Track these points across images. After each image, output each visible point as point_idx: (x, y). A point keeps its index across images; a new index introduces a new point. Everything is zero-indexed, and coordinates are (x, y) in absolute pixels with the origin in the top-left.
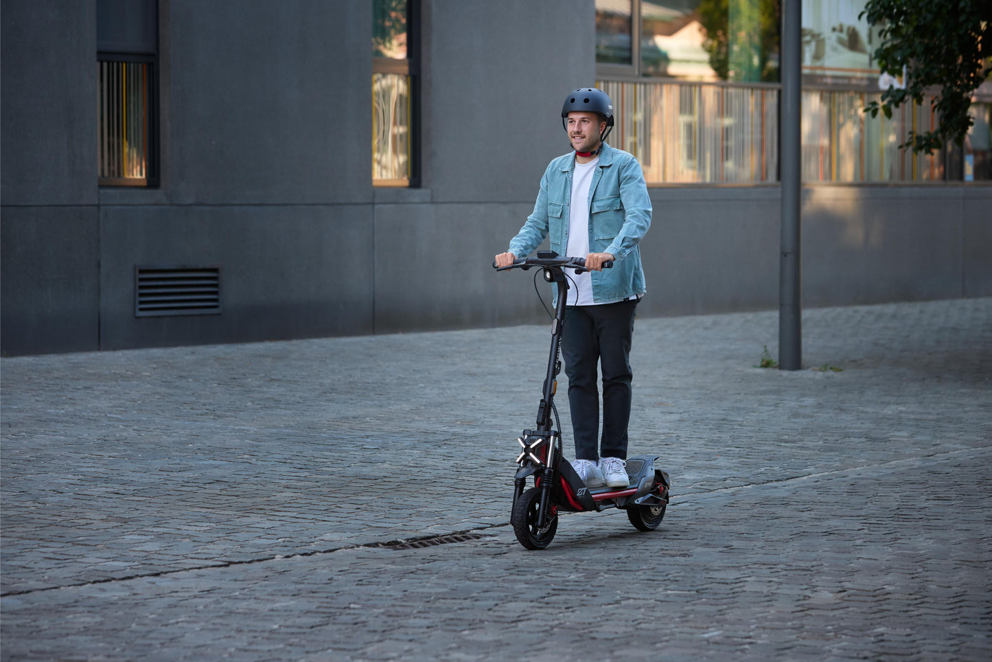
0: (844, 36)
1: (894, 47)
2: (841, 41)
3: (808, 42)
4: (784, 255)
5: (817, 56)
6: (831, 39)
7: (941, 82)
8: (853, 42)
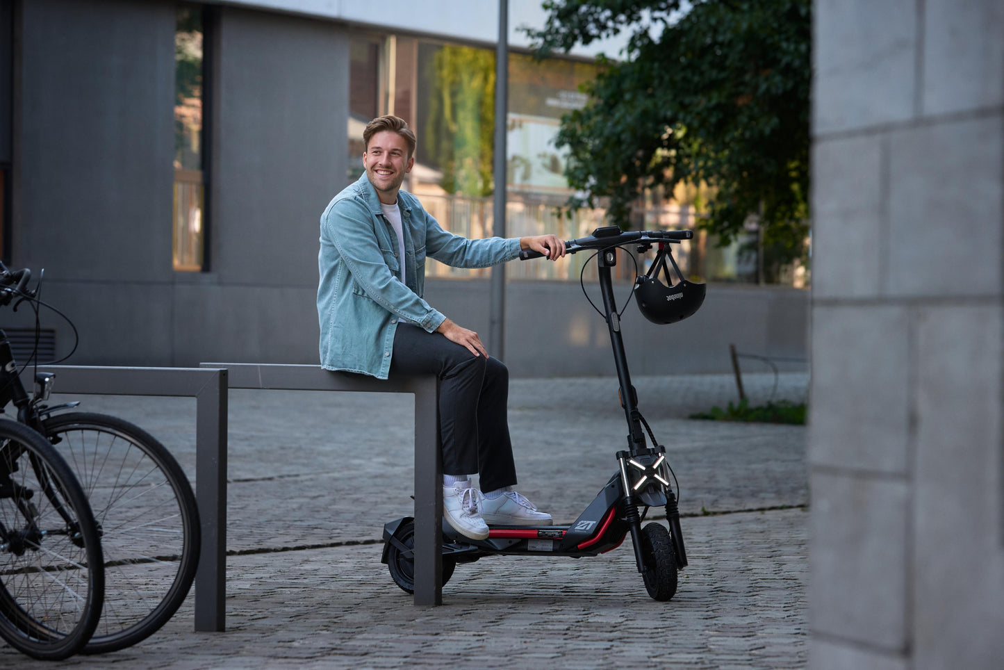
0: (548, 161)
1: (576, 168)
2: (545, 166)
3: (518, 166)
4: (492, 322)
5: (526, 176)
6: (537, 164)
7: (609, 195)
8: (554, 166)
